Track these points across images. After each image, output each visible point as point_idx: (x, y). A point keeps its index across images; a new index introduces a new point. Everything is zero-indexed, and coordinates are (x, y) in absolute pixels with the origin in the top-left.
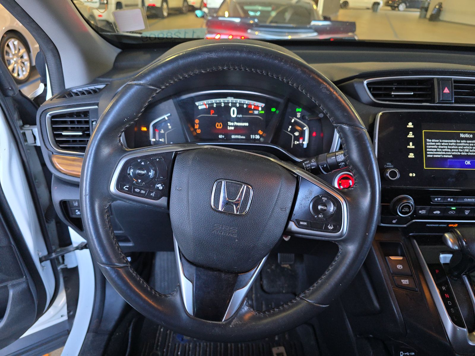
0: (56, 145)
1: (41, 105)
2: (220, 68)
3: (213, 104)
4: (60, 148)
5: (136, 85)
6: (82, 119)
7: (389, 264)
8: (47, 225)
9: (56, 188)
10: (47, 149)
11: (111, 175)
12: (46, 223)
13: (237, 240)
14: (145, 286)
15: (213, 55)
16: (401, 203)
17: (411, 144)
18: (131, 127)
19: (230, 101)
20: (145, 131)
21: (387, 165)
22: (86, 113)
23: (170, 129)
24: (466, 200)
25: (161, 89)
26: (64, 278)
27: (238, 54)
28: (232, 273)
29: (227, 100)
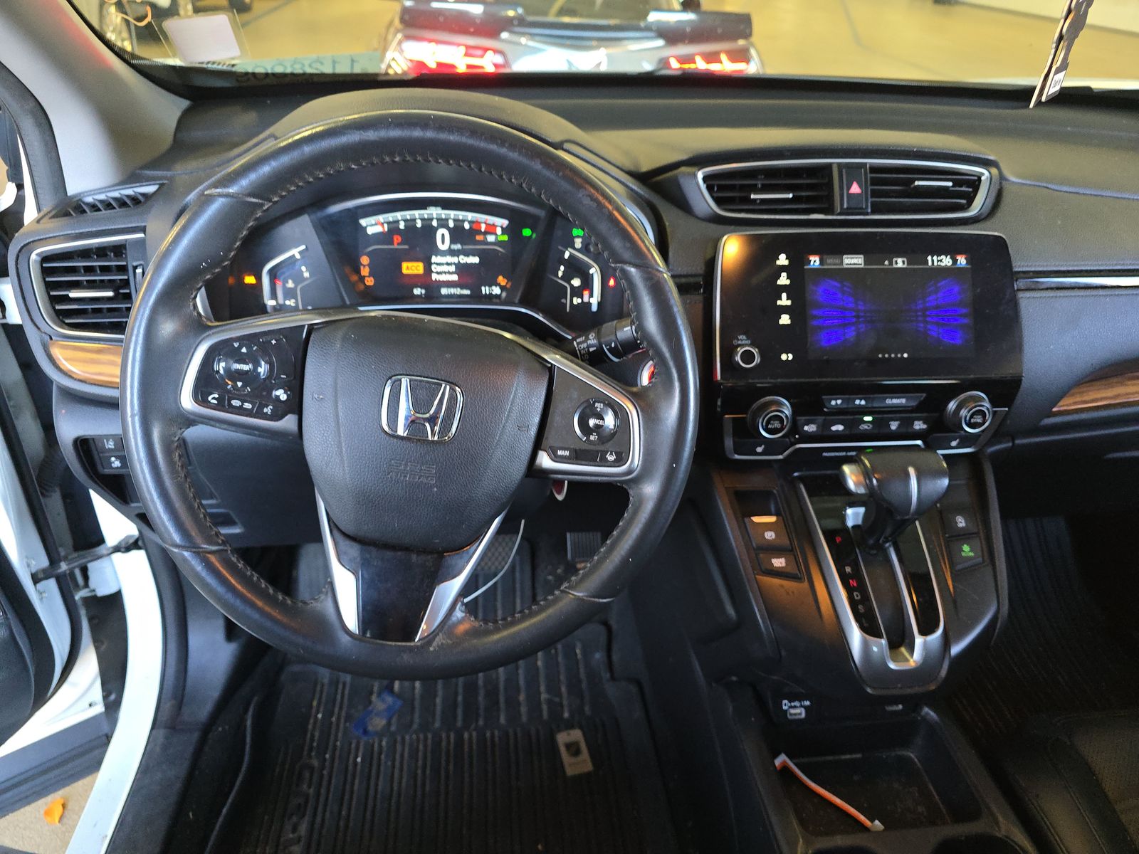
0: (57, 320)
1: (17, 235)
2: (387, 159)
3: (397, 222)
4: (66, 327)
5: (220, 195)
6: (111, 261)
7: (751, 532)
8: (42, 500)
9: (63, 411)
10: (36, 329)
11: (181, 375)
12: (41, 497)
13: (435, 489)
14: (263, 586)
15: (371, 135)
16: (766, 413)
17: (784, 296)
18: (217, 278)
19: (435, 216)
20: (251, 285)
21: (738, 340)
22: (119, 250)
23: (307, 279)
24: (889, 401)
25: (270, 201)
26: (90, 620)
27: (417, 133)
28: (431, 553)
29: (428, 214)
